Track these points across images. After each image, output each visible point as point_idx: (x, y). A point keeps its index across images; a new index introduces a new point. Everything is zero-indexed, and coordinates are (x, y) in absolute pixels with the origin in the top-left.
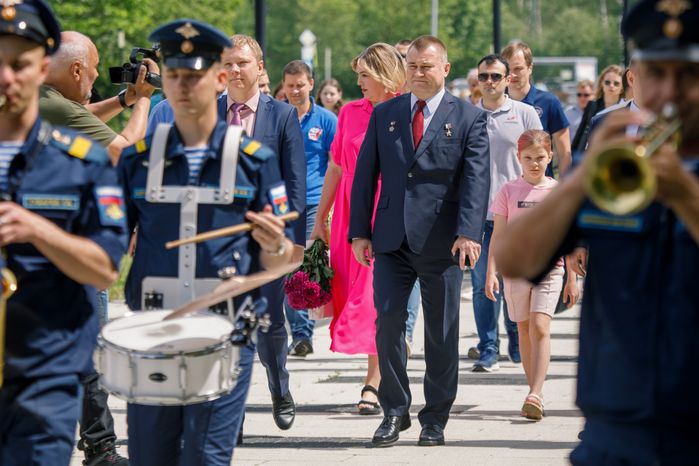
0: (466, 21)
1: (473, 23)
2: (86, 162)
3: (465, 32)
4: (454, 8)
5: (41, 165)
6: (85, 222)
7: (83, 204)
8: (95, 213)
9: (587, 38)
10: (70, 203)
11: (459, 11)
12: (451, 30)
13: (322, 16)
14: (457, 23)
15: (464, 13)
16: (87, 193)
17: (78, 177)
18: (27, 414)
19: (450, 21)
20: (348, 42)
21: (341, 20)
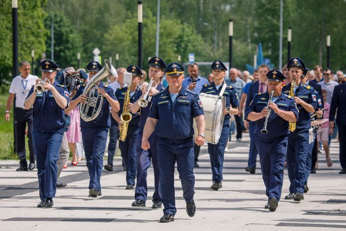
0: (183, 45)
1: (186, 46)
2: (310, 90)
3: (182, 50)
4: (177, 39)
5: (301, 91)
6: (309, 101)
7: (309, 97)
8: (312, 100)
9: (239, 54)
10: (307, 97)
11: (179, 40)
12: (175, 49)
13: (115, 42)
14: (179, 46)
15: (182, 41)
16: (310, 95)
17: (308, 92)
18: (300, 136)
19: (175, 45)
20: (127, 54)
21: (124, 44)
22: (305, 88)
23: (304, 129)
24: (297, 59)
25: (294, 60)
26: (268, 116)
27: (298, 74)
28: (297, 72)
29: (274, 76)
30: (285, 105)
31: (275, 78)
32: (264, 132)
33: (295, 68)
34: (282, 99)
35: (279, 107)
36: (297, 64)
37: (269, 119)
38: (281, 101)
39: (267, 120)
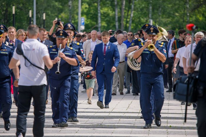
5: (74, 46)
6: (79, 53)
7: (79, 51)
10: (77, 50)
16: (79, 49)
22: (76, 44)
23: (76, 72)
24: (70, 24)
25: (68, 25)
26: (59, 62)
27: (71, 34)
28: (70, 33)
29: (61, 34)
30: (69, 54)
31: (62, 36)
32: (58, 73)
33: (69, 30)
34: (67, 50)
35: (66, 55)
36: (71, 27)
37: (60, 64)
38: (66, 51)
39: (59, 65)
